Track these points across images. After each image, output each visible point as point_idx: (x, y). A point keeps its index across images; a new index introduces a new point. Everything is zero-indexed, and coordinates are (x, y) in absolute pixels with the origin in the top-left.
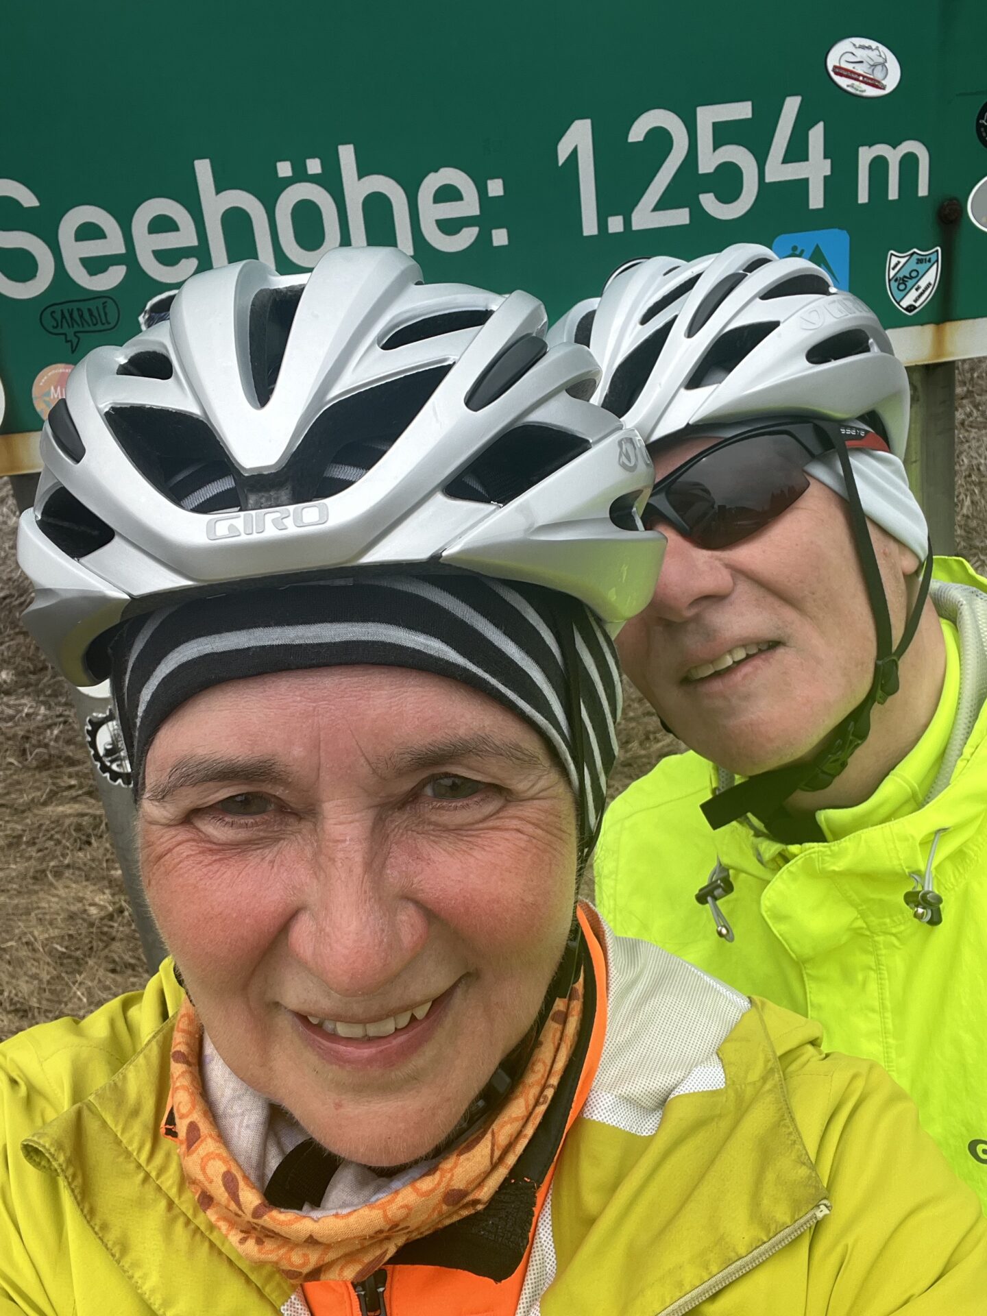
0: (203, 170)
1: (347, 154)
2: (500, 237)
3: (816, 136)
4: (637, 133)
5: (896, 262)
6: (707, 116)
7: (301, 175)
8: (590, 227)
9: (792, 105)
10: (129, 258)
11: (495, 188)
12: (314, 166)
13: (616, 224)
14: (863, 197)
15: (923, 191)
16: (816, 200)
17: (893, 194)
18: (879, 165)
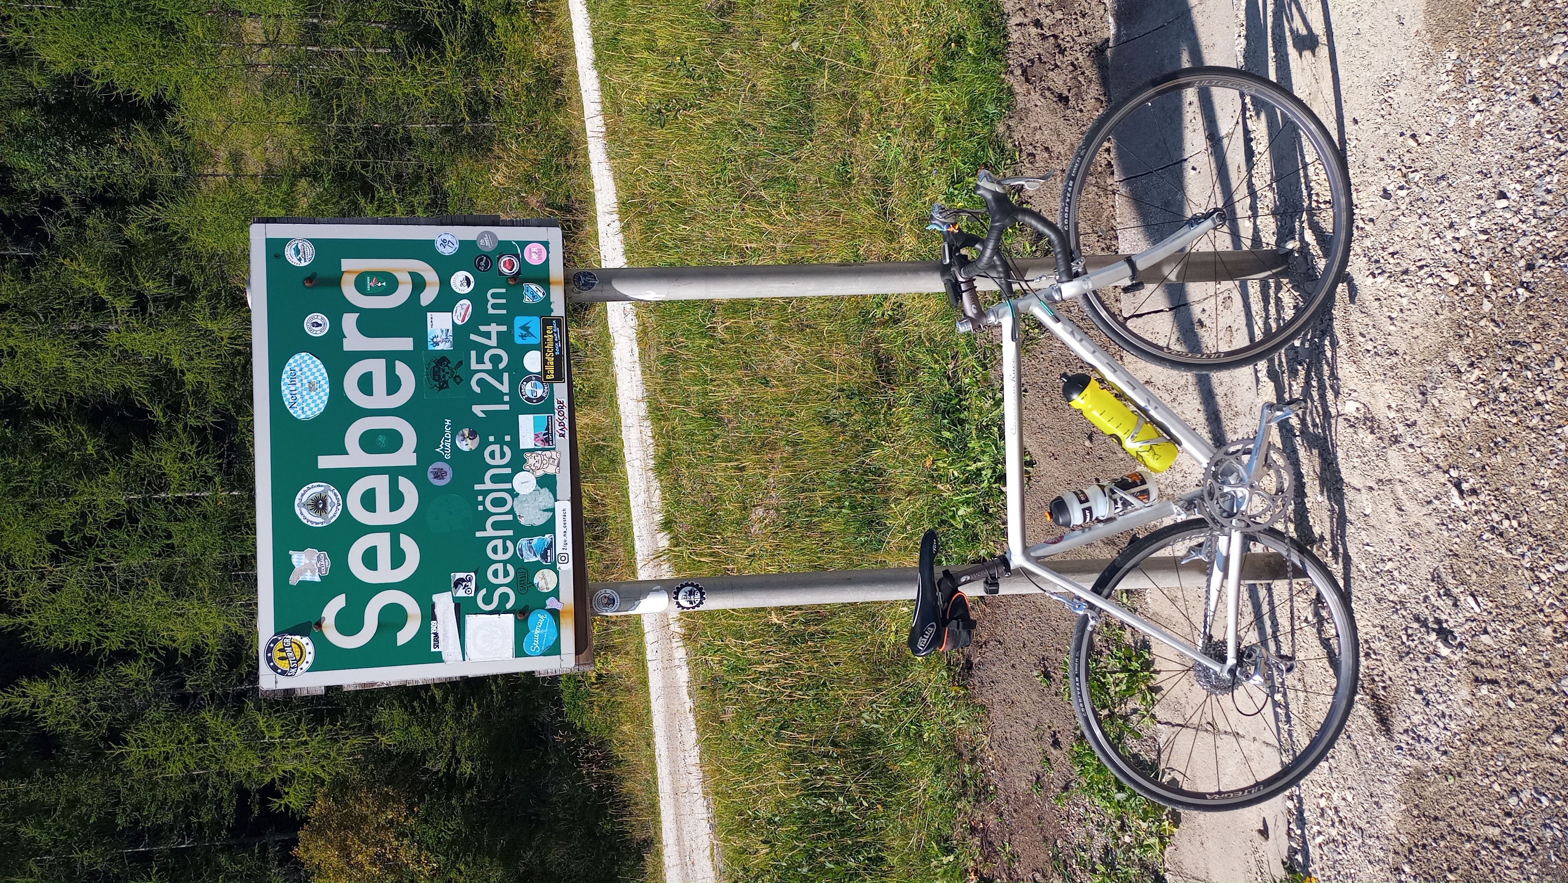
0: (479, 534)
1: (477, 487)
2: (508, 438)
3: (483, 328)
4: (477, 390)
5: (527, 300)
6: (474, 366)
7: (483, 503)
8: (506, 407)
9: (473, 337)
10: (505, 562)
11: (492, 439)
12: (480, 498)
13: (506, 398)
14: (504, 312)
15: (504, 290)
16: (504, 328)
17: (504, 301)
18: (494, 306)
